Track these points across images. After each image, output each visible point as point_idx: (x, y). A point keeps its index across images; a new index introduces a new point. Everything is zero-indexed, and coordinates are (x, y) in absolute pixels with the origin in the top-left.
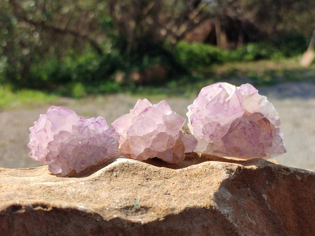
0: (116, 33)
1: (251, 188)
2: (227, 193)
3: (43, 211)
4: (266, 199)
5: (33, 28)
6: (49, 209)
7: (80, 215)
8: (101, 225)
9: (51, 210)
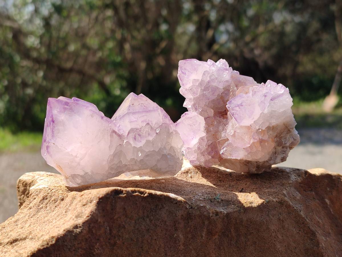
0: (125, 73)
1: (315, 192)
2: (297, 193)
3: (141, 196)
4: (328, 203)
5: (37, 66)
6: (146, 195)
7: (172, 202)
8: (190, 212)
9: (147, 196)
